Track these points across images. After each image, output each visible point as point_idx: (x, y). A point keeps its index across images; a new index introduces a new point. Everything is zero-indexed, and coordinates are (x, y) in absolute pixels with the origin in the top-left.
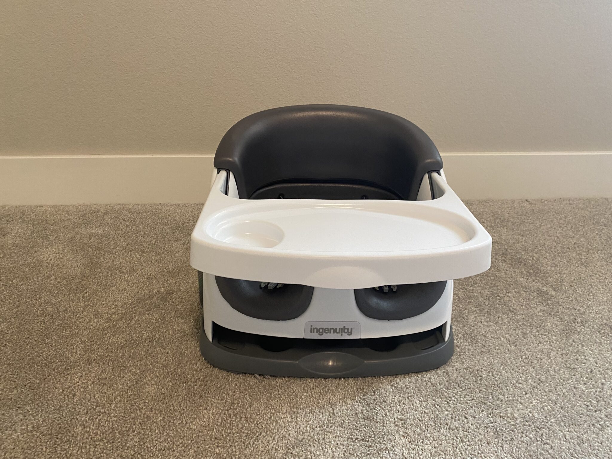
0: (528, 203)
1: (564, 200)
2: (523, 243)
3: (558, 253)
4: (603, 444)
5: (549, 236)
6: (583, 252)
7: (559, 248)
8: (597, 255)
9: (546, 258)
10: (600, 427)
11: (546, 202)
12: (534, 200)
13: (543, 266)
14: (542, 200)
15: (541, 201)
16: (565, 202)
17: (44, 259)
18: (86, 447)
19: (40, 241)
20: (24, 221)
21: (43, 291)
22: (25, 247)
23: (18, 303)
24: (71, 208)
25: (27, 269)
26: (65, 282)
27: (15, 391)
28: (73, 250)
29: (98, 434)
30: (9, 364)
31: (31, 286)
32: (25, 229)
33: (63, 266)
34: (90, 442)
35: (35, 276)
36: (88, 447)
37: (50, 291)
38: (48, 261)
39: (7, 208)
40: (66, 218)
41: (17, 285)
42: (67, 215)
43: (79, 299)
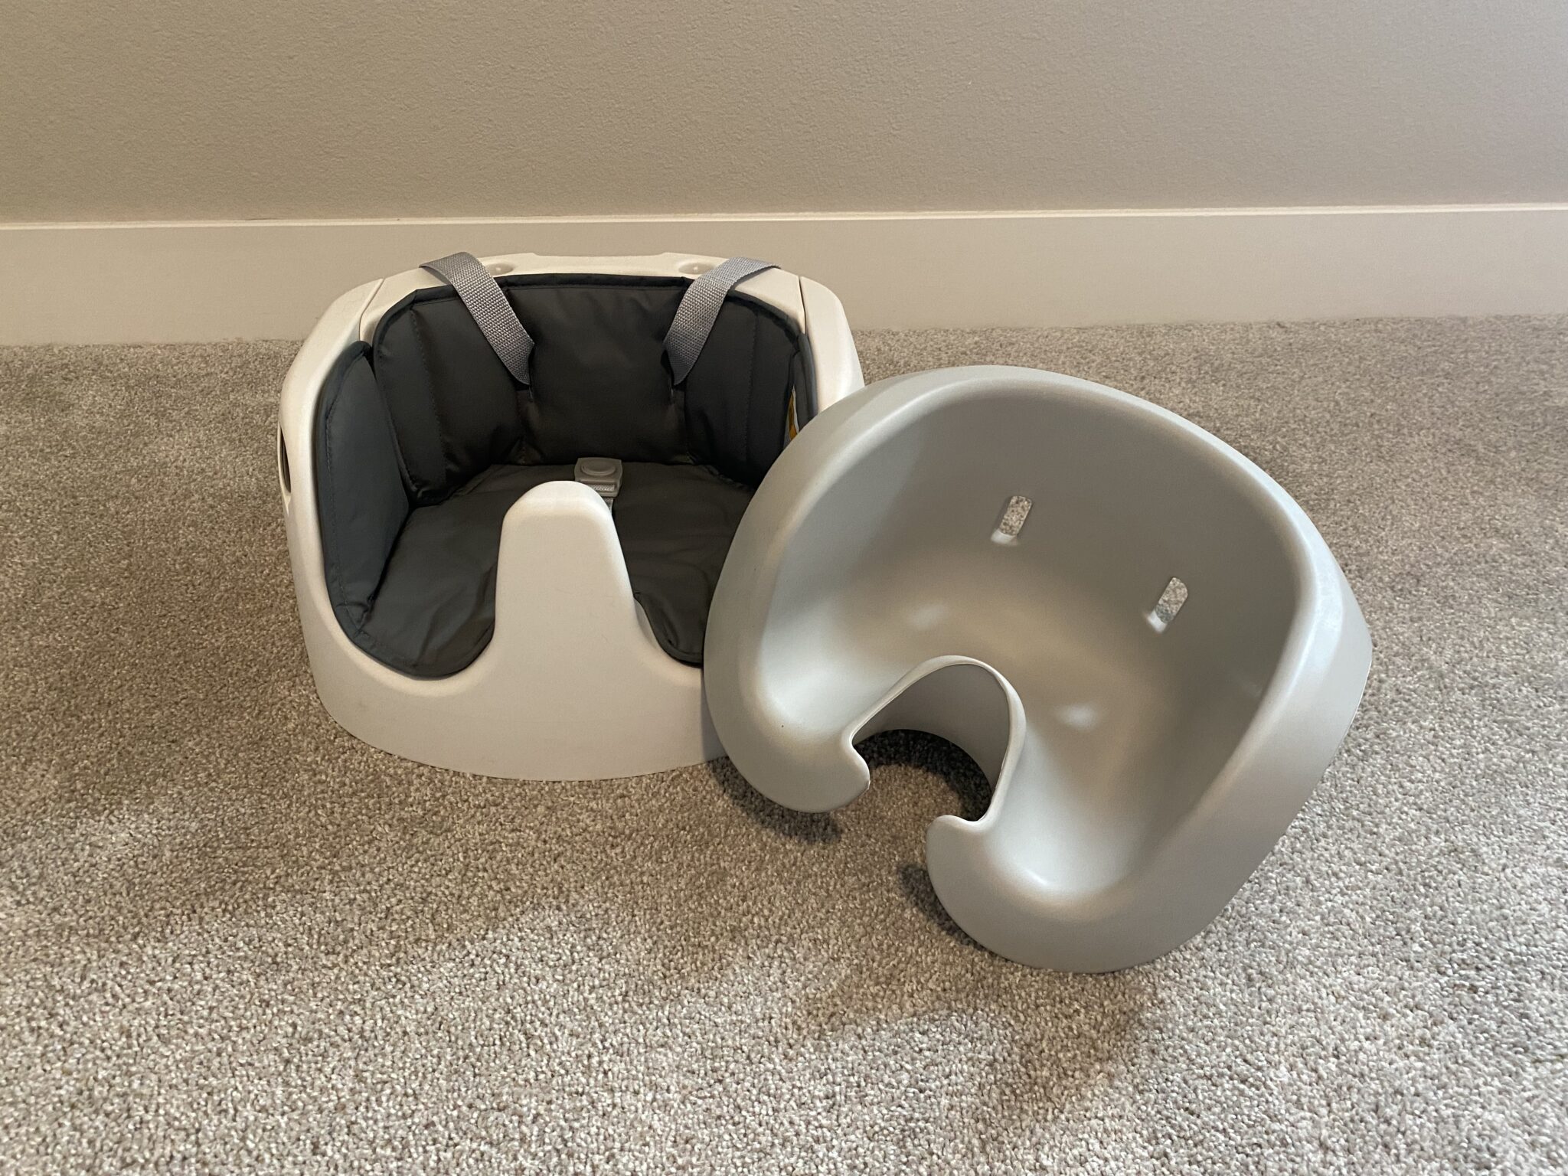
0: (1281, 330)
1: (1365, 323)
2: (1257, 415)
3: (1331, 436)
4: (1362, 782)
5: (1317, 400)
6: (1390, 432)
7: (1336, 427)
8: (1416, 439)
9: (1305, 446)
10: (1361, 754)
11: (1322, 328)
12: (1297, 324)
13: (1293, 463)
14: (1314, 323)
15: (1313, 325)
16: (1367, 327)
17: (168, 460)
18: (324, 806)
19: (152, 421)
20: (103, 377)
21: (180, 524)
22: (118, 433)
23: (127, 549)
24: (209, 350)
25: (134, 480)
26: (224, 504)
27: (158, 713)
28: (232, 441)
29: (345, 785)
30: (134, 665)
31: (151, 514)
32: (111, 395)
33: (215, 474)
34: (331, 797)
35: (155, 495)
36: (328, 805)
37: (194, 524)
38: (179, 463)
39: (56, 351)
40: (204, 372)
41: (117, 513)
42: (203, 365)
43: (263, 539)
